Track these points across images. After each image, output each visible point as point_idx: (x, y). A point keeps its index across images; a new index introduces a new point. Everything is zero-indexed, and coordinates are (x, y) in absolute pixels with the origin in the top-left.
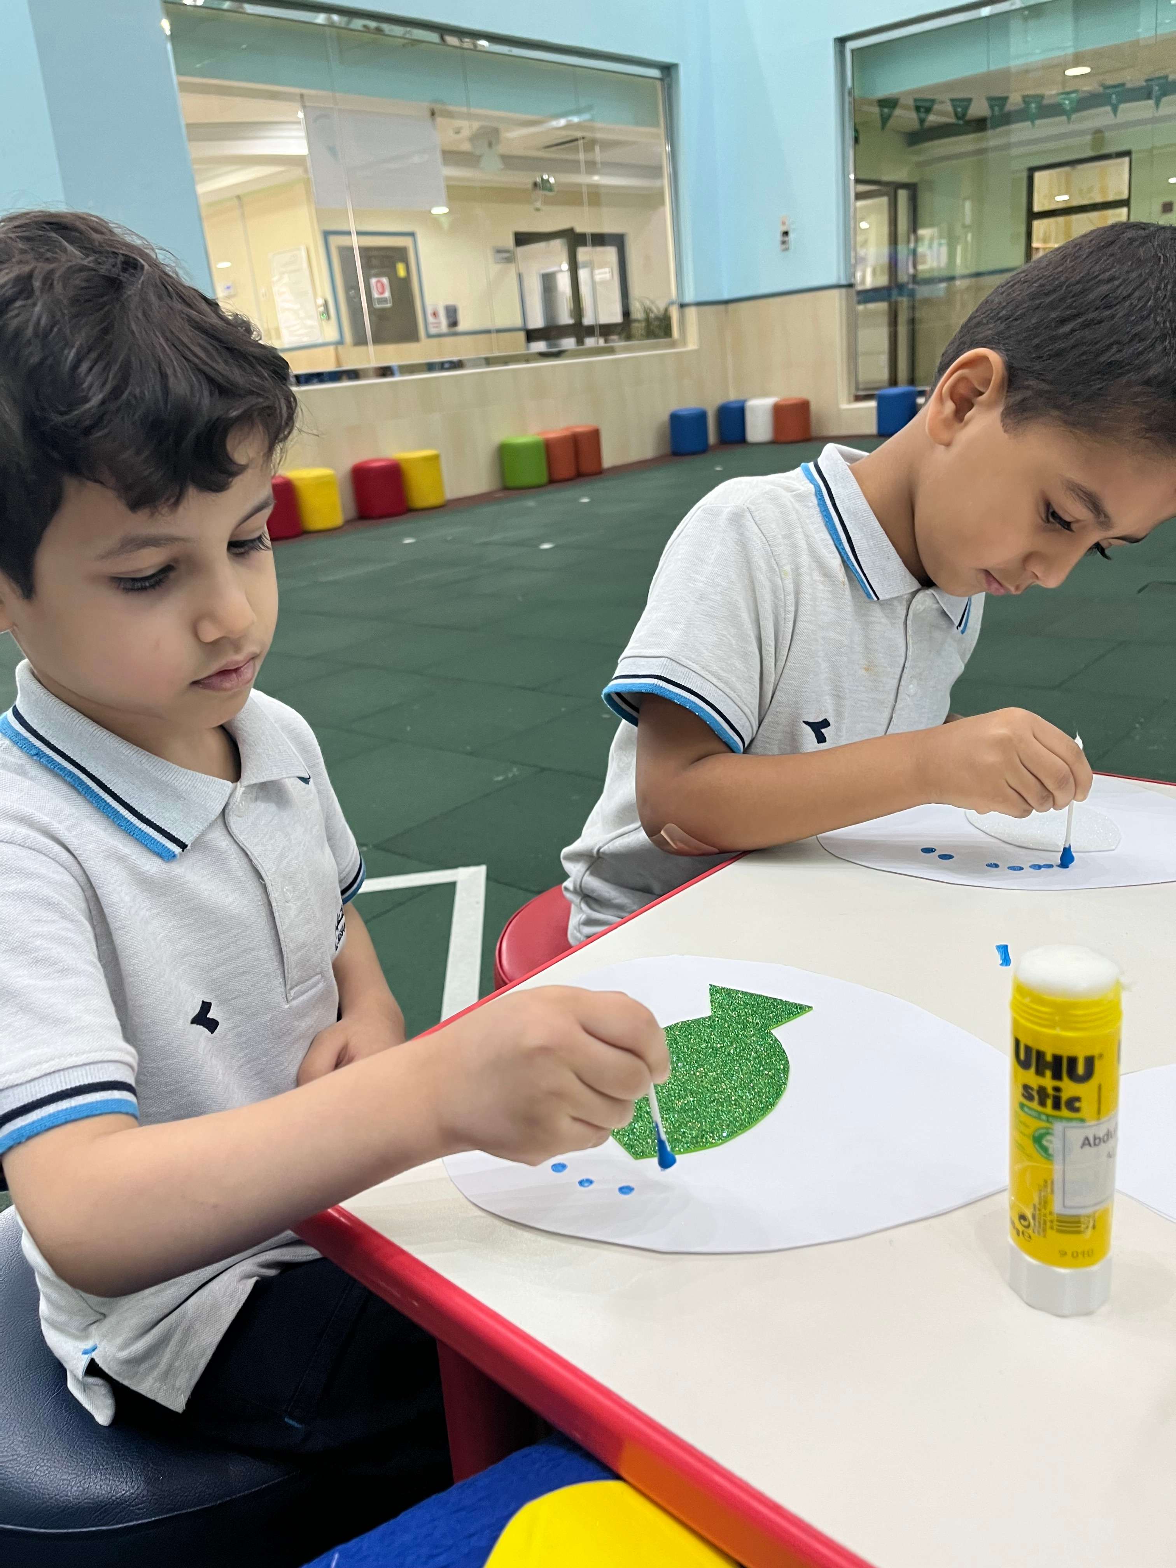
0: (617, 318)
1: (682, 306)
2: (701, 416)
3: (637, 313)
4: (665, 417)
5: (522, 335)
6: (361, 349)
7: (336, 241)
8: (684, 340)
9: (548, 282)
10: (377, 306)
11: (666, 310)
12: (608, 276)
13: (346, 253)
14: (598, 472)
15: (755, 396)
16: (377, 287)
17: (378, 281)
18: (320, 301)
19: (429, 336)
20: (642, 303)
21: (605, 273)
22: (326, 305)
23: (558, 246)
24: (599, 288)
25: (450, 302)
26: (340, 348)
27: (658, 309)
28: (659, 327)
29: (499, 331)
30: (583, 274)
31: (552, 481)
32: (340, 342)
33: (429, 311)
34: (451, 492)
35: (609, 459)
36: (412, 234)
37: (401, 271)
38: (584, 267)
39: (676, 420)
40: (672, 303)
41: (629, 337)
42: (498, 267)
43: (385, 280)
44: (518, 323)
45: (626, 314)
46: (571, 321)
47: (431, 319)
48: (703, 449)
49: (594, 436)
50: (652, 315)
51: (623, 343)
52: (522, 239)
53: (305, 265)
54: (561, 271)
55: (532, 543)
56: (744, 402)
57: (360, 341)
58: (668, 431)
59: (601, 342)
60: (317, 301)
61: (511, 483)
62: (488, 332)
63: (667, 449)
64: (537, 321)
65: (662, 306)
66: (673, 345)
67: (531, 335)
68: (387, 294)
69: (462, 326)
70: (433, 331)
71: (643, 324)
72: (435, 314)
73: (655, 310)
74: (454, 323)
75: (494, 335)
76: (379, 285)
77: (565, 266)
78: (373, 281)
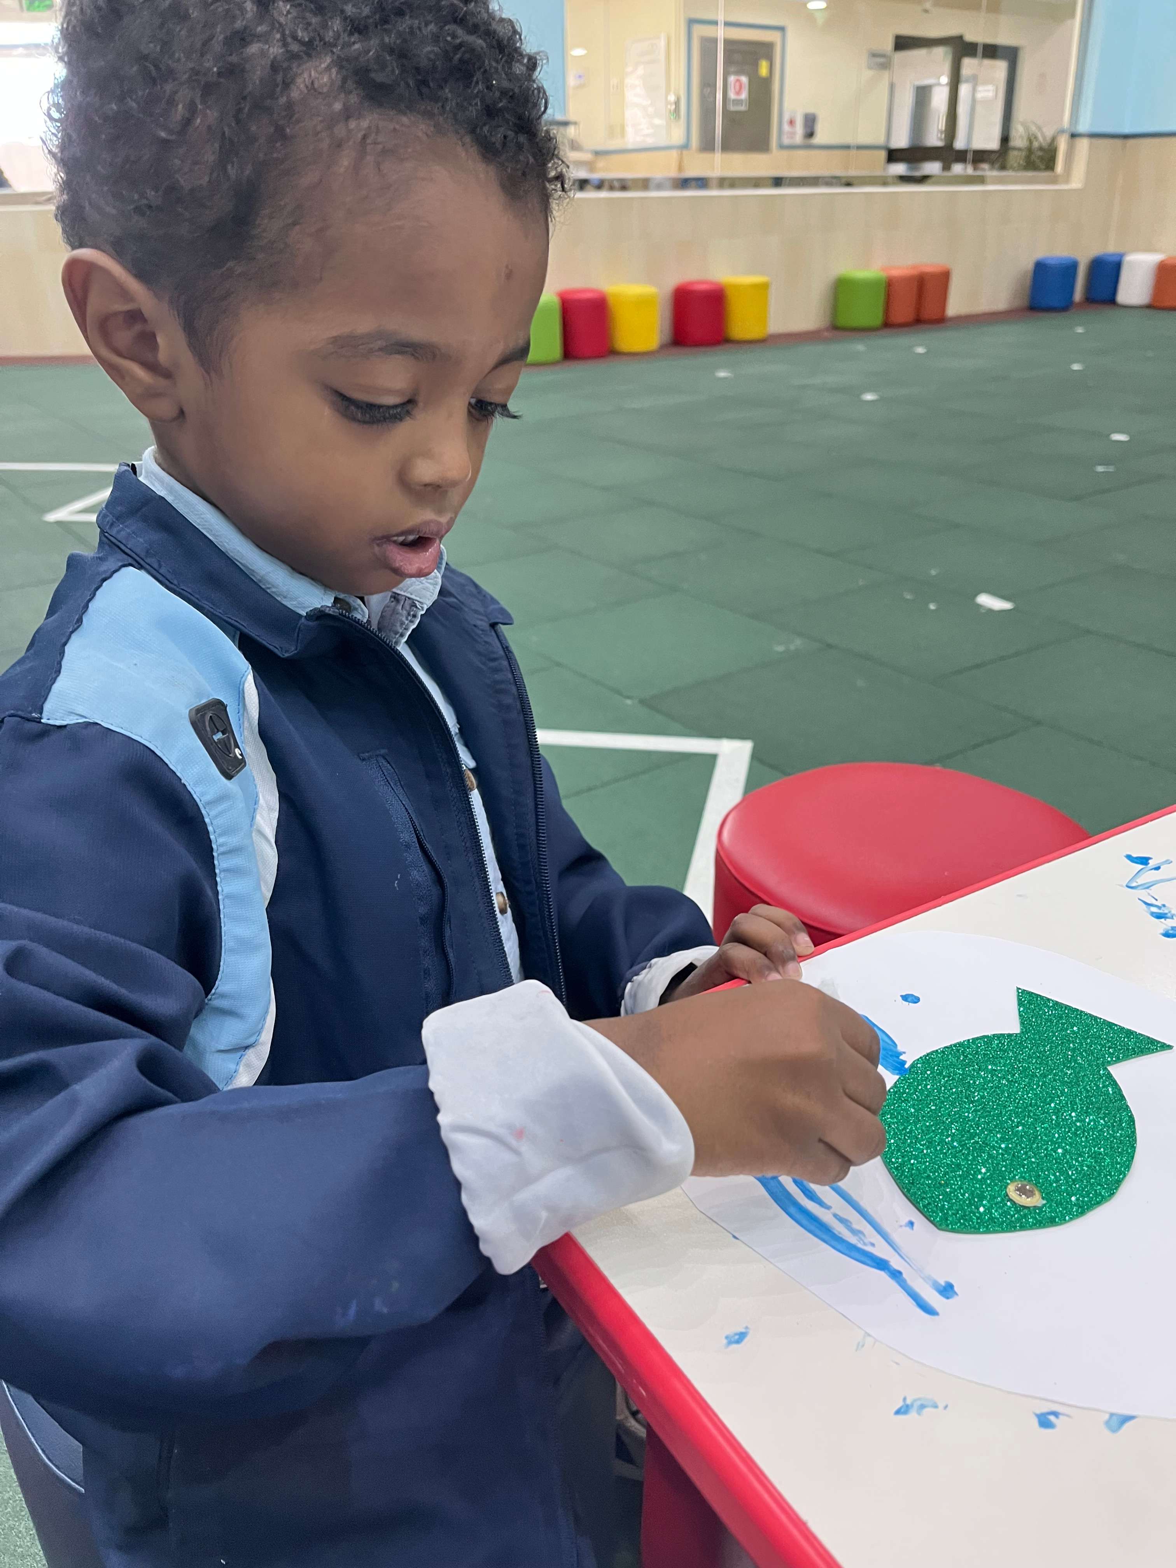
0: (992, 143)
1: (1073, 136)
2: (1069, 269)
3: (1018, 140)
4: (1027, 264)
5: (883, 154)
6: (707, 156)
7: (701, 31)
8: (1068, 175)
9: (922, 94)
10: (732, 108)
11: (1054, 139)
12: (991, 94)
13: (709, 44)
14: (940, 320)
15: (1137, 250)
16: (735, 87)
17: (738, 80)
18: (672, 98)
19: (782, 147)
20: (1027, 129)
21: (989, 91)
22: (677, 103)
23: (941, 56)
24: (979, 109)
25: (811, 110)
26: (685, 152)
27: (1044, 138)
28: (1041, 158)
29: (860, 147)
30: (964, 90)
31: (888, 325)
32: (686, 146)
33: (786, 118)
34: (776, 325)
35: (955, 306)
36: (782, 29)
37: (764, 70)
38: (967, 81)
39: (1041, 268)
40: (1062, 131)
41: (1003, 168)
42: (870, 73)
43: (744, 79)
44: (881, 140)
45: (1005, 139)
46: (940, 144)
47: (786, 127)
48: (1065, 306)
49: (943, 278)
50: (1036, 144)
51: (995, 173)
52: (903, 43)
53: (662, 56)
54: (939, 84)
55: (853, 392)
56: (1122, 255)
57: (707, 146)
58: (1028, 282)
59: (969, 170)
60: (669, 98)
61: (842, 321)
62: (847, 147)
63: (1024, 302)
64: (901, 141)
65: (1049, 132)
66: (1054, 181)
67: (893, 156)
68: (744, 96)
69: (818, 139)
70: (786, 141)
71: (1024, 154)
72: (792, 122)
73: (1041, 139)
74: (810, 134)
75: (853, 152)
76: (738, 84)
77: (945, 80)
78: (732, 79)
